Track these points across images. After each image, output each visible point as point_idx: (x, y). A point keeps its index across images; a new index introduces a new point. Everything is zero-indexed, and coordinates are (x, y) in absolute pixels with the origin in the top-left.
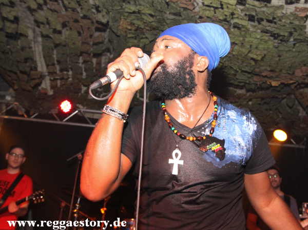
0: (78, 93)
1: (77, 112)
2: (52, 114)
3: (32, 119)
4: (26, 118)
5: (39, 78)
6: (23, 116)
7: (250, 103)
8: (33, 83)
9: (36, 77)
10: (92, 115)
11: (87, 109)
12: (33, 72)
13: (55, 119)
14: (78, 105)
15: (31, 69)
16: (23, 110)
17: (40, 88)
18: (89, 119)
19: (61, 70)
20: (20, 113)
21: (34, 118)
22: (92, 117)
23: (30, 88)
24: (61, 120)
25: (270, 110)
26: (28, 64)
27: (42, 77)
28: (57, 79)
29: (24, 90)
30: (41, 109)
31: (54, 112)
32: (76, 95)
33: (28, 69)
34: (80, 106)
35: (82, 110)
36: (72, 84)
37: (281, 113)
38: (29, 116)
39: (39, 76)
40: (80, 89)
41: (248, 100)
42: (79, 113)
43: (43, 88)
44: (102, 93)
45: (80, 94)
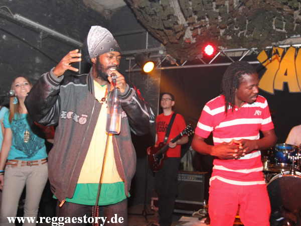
0: (217, 36)
1: (219, 53)
2: (199, 59)
3: (183, 66)
4: (178, 67)
5: (182, 30)
6: (175, 65)
8: (178, 36)
9: (179, 30)
10: (234, 53)
11: (228, 49)
12: (176, 26)
13: (202, 63)
14: (219, 47)
15: (174, 24)
16: (175, 60)
17: (184, 38)
18: (231, 57)
19: (199, 19)
20: (172, 63)
21: (185, 65)
22: (233, 56)
23: (176, 41)
24: (207, 63)
26: (170, 20)
27: (184, 29)
28: (197, 28)
29: (172, 43)
30: (188, 56)
31: (200, 57)
32: (216, 38)
33: (171, 25)
34: (222, 48)
35: (224, 51)
36: (211, 29)
38: (180, 64)
39: (182, 29)
40: (219, 32)
43: (186, 38)
44: (239, 32)
45: (219, 37)
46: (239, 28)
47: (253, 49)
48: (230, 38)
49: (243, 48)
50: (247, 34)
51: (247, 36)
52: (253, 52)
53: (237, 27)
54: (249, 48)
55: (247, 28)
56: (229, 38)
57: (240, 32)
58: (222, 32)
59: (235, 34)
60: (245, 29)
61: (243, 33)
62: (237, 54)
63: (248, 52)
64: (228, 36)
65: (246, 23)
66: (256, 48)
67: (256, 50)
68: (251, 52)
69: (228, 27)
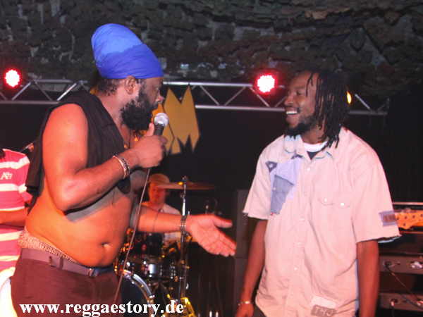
0: (26, 57)
1: (29, 84)
7: (287, 48)
10: (50, 86)
11: (43, 78)
13: (1, 98)
14: (29, 74)
18: (47, 92)
22: (51, 90)
24: (10, 98)
25: (324, 57)
32: (25, 60)
34: (34, 76)
35: (36, 82)
37: (341, 61)
41: (282, 44)
42: (33, 86)
44: (60, 53)
45: (29, 58)
46: (60, 47)
47: (82, 82)
48: (47, 61)
49: (67, 78)
50: (73, 57)
51: (73, 61)
52: (82, 87)
53: (57, 47)
54: (75, 80)
55: (73, 47)
56: (45, 61)
57: (63, 54)
58: (34, 51)
59: (54, 56)
60: (71, 49)
61: (68, 56)
62: (57, 89)
63: (73, 86)
64: (43, 59)
65: (71, 41)
66: (86, 82)
67: (85, 84)
68: (79, 86)
69: (42, 44)
